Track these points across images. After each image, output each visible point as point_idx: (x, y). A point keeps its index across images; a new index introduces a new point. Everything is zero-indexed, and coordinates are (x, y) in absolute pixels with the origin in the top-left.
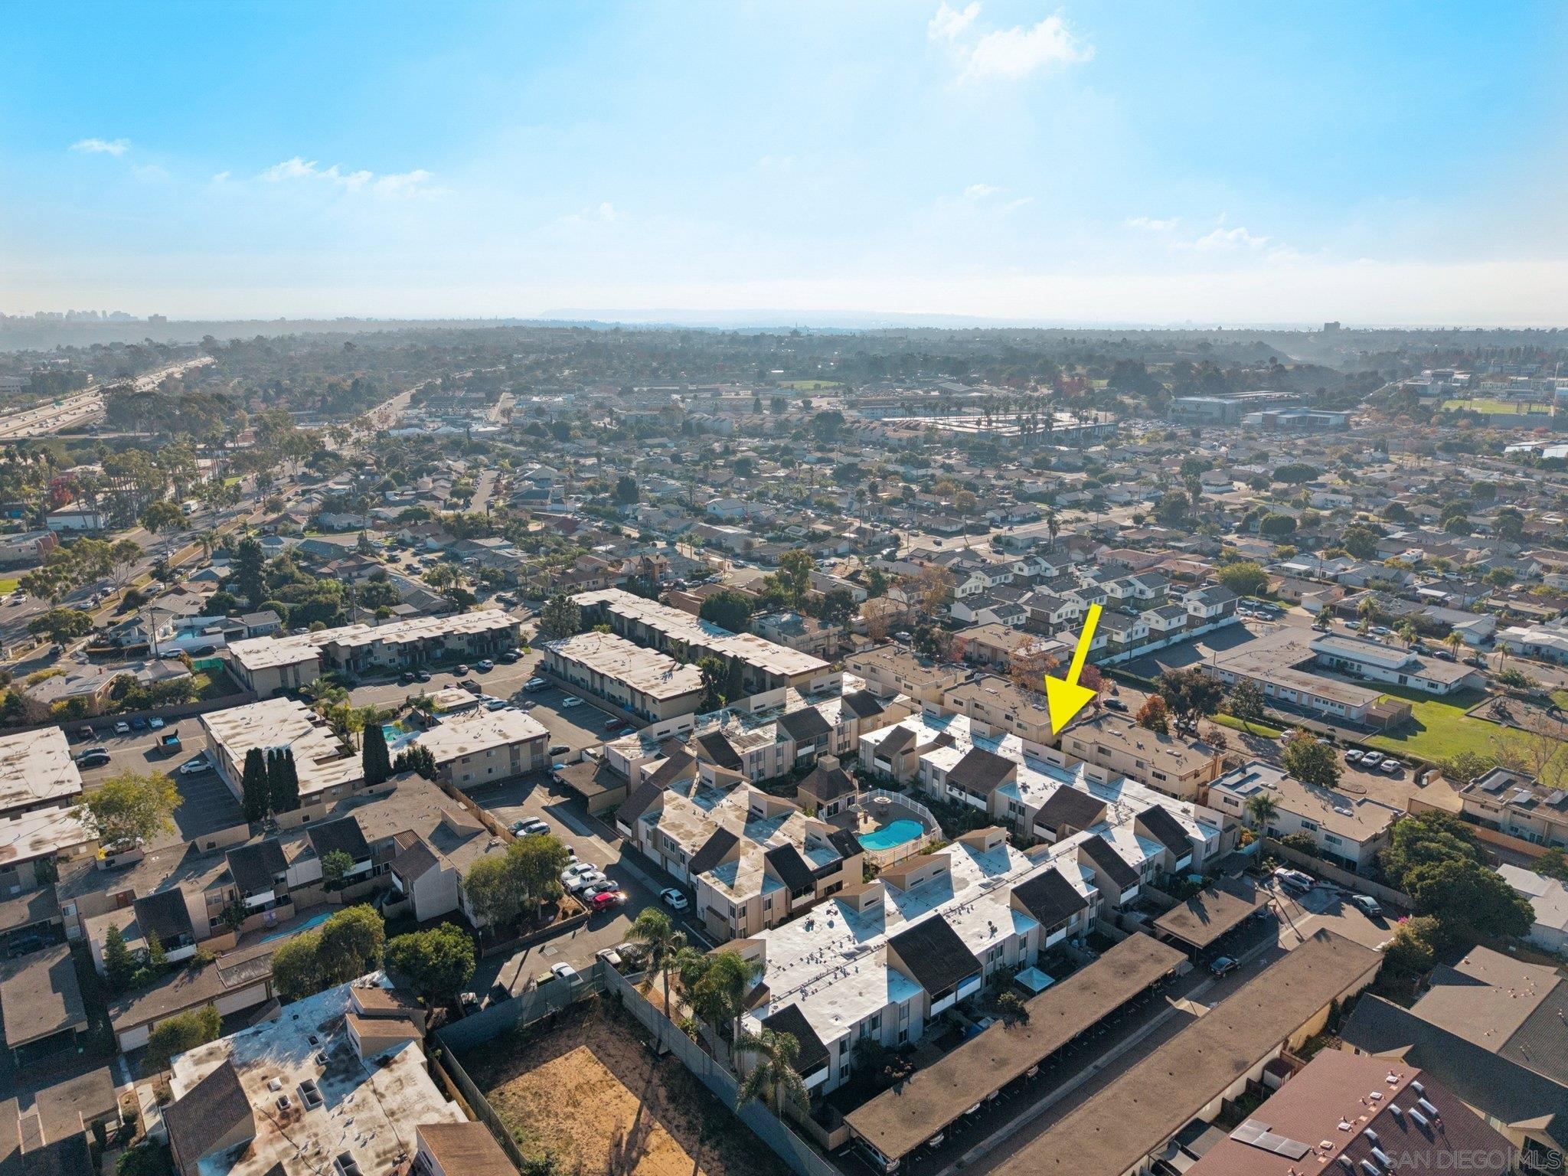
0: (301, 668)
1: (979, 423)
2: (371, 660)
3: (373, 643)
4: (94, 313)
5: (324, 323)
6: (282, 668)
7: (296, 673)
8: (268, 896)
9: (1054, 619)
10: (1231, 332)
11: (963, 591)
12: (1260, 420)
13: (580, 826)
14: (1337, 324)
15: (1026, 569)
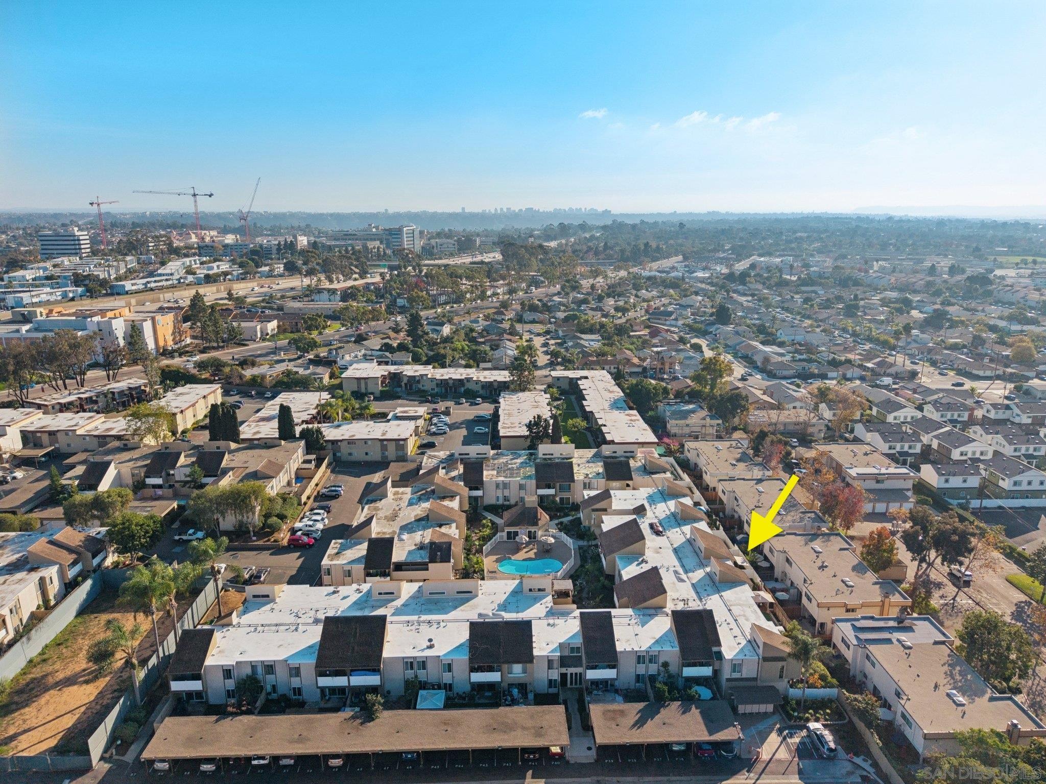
0: (369, 381)
2: (420, 386)
3: (422, 376)
4: (581, 209)
5: (699, 214)
6: (359, 379)
7: (366, 384)
8: (159, 481)
9: (956, 455)
11: (895, 418)
15: (993, 411)
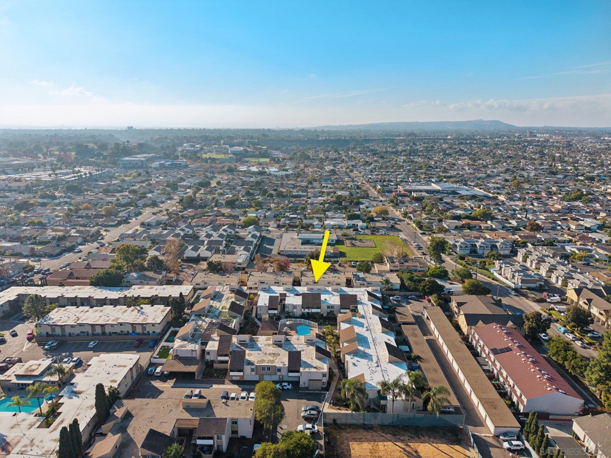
1: (50, 175)
10: (91, 130)
12: (158, 166)
13: (208, 386)
14: (132, 127)
